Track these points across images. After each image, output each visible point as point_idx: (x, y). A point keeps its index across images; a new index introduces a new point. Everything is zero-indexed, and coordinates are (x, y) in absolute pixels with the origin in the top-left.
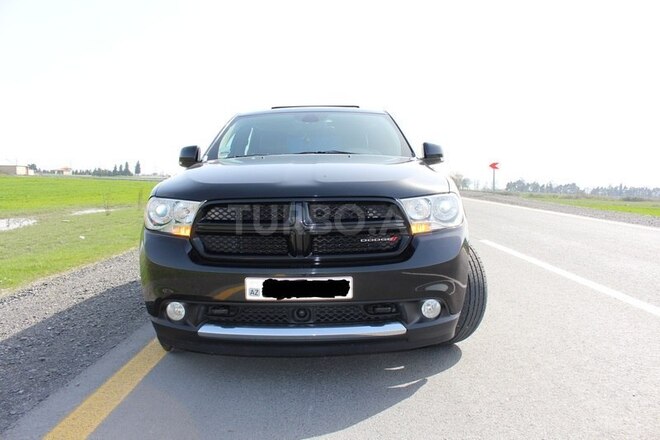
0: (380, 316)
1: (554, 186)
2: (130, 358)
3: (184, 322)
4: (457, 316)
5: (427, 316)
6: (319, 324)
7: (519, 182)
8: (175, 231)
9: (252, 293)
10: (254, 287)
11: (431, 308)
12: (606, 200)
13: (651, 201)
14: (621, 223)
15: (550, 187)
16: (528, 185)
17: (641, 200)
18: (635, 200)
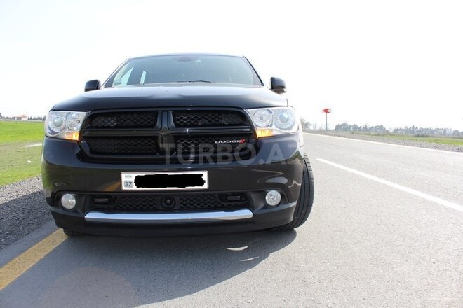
0: (232, 204)
1: (368, 127)
2: (38, 242)
3: (74, 210)
4: (294, 204)
5: (270, 204)
6: (182, 210)
7: (344, 124)
8: (67, 137)
9: (126, 184)
10: (128, 180)
11: (273, 197)
12: (403, 136)
13: (434, 137)
14: (415, 148)
15: (365, 128)
16: (350, 126)
17: (427, 136)
18: (423, 136)
